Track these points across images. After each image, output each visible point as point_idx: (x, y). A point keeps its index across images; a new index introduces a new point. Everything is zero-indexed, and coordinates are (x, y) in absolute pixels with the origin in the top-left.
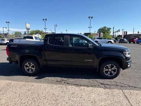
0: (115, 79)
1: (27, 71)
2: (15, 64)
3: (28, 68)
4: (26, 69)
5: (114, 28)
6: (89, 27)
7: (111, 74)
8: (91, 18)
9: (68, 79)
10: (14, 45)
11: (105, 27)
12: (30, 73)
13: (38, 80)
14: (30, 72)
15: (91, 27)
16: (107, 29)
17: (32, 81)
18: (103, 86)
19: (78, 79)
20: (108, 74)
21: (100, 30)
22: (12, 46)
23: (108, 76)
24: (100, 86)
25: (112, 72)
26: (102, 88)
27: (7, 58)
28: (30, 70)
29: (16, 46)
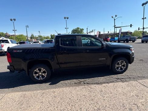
0: (125, 73)
1: (37, 78)
2: (19, 72)
3: (37, 75)
4: (35, 76)
5: (87, 28)
6: (65, 28)
7: (121, 69)
8: (66, 19)
9: (85, 79)
10: (18, 50)
11: (78, 28)
12: (41, 80)
13: (54, 86)
14: (41, 78)
15: (68, 28)
16: (80, 30)
17: (48, 88)
18: (119, 80)
19: (95, 78)
20: (119, 70)
21: (74, 31)
22: (15, 51)
23: (119, 71)
24: (117, 80)
25: (122, 67)
26: (120, 82)
27: (8, 66)
28: (41, 76)
29: (21, 51)
